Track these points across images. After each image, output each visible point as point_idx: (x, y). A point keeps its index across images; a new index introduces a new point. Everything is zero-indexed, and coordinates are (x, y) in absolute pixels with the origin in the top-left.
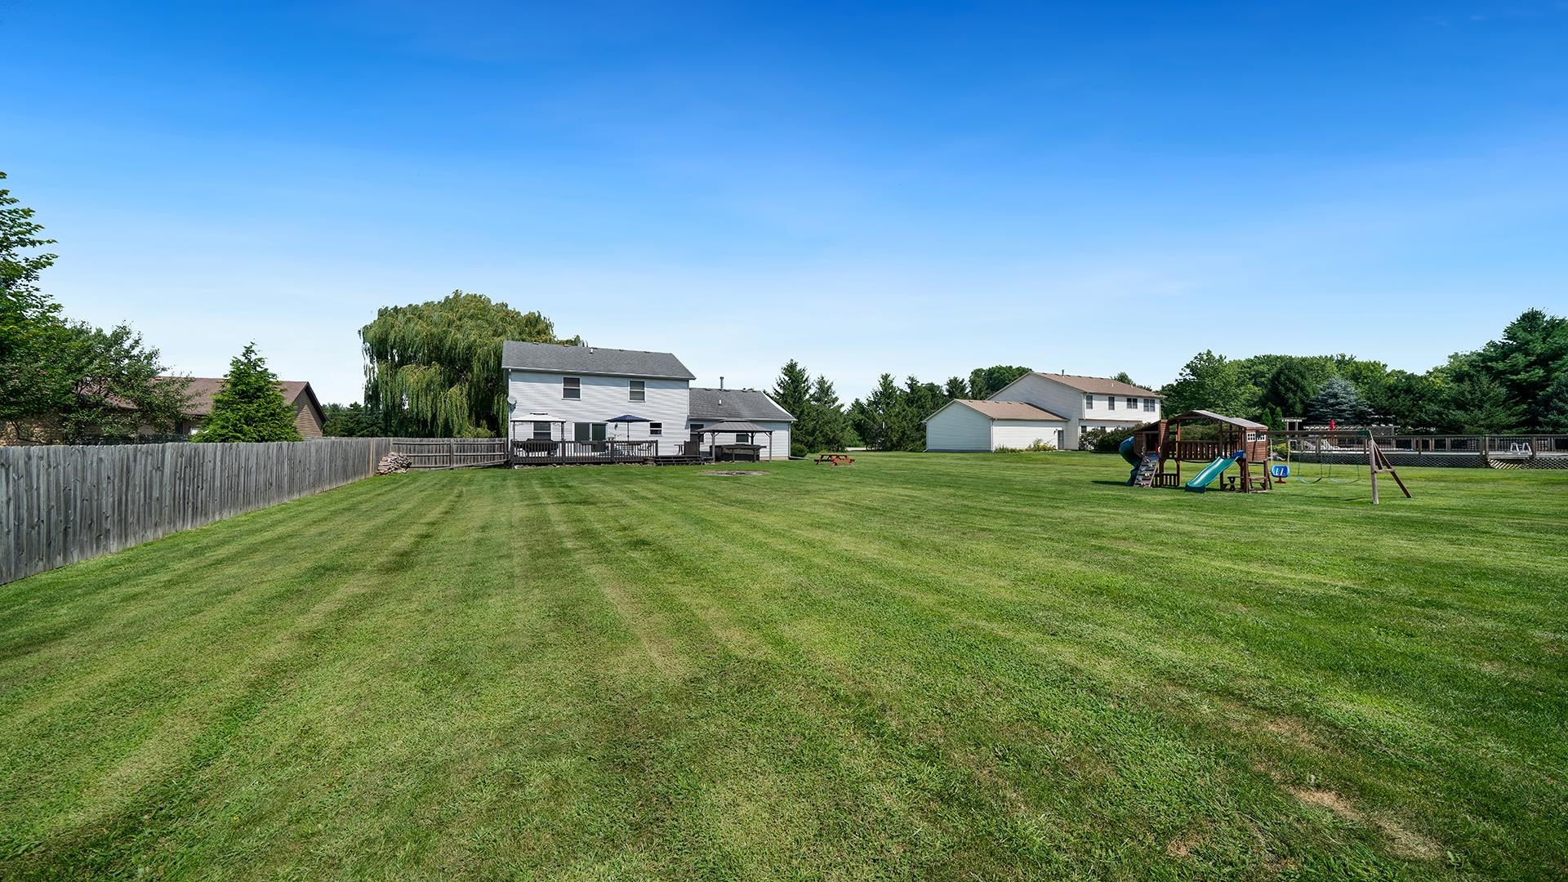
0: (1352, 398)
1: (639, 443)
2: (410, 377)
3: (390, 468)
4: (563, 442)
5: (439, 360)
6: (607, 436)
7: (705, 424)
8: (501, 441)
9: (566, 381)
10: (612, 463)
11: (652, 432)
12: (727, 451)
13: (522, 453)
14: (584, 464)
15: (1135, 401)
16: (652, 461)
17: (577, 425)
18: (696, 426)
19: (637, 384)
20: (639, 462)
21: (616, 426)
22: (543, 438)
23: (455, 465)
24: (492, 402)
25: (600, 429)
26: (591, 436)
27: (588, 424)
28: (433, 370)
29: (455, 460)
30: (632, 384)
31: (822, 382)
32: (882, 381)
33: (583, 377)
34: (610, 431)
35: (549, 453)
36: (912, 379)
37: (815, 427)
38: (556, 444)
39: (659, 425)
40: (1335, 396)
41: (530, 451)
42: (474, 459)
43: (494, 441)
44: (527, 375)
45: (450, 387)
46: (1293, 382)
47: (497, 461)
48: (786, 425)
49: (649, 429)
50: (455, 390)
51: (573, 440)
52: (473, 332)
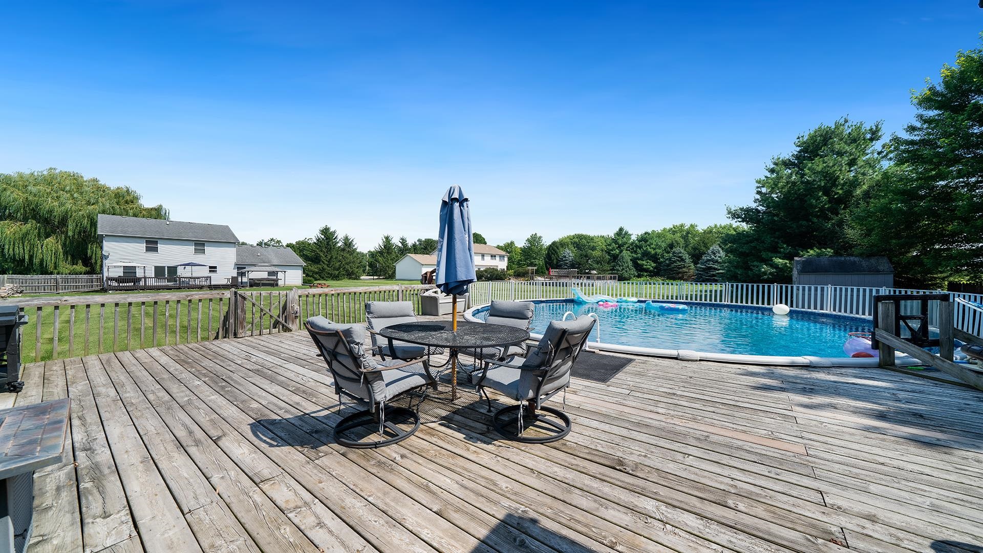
0: (570, 258)
1: (198, 278)
2: (6, 230)
3: (8, 294)
4: (145, 278)
5: (34, 218)
6: (178, 274)
7: (246, 267)
8: (97, 276)
9: (147, 242)
10: (179, 288)
11: (210, 271)
12: (257, 282)
13: (115, 284)
14: (160, 289)
15: (495, 256)
16: (207, 287)
17: (156, 268)
18: (241, 269)
19: (200, 246)
20: (198, 288)
21: (185, 268)
22: (130, 275)
23: (60, 291)
24: (87, 248)
25: (173, 270)
26: (166, 273)
27: (165, 267)
28: (29, 225)
29: (61, 288)
30: (196, 245)
31: (346, 239)
32: (384, 240)
33: (161, 240)
34: (181, 272)
35: (134, 284)
36: (402, 239)
37: (340, 265)
38: (139, 279)
39: (215, 267)
40: (565, 257)
41: (121, 283)
42: (76, 287)
43: (93, 276)
44: (118, 239)
45: (46, 238)
46: (554, 250)
47: (97, 289)
48: (300, 268)
49: (209, 269)
50: (51, 240)
51: (153, 276)
52: (69, 202)
